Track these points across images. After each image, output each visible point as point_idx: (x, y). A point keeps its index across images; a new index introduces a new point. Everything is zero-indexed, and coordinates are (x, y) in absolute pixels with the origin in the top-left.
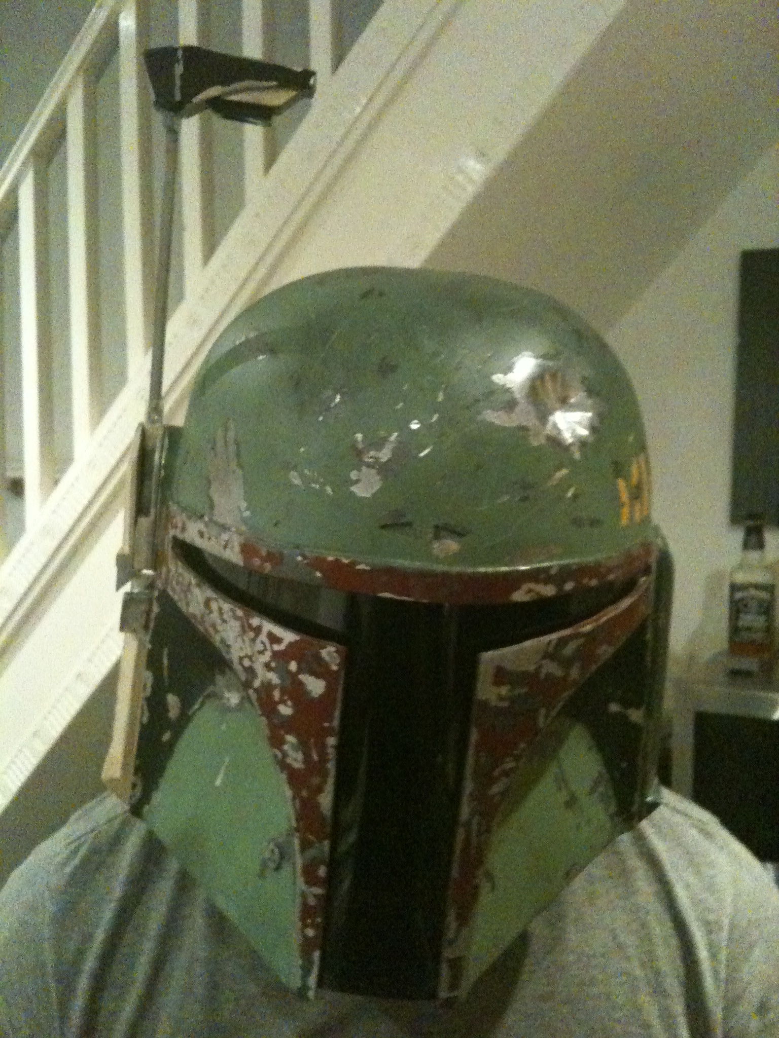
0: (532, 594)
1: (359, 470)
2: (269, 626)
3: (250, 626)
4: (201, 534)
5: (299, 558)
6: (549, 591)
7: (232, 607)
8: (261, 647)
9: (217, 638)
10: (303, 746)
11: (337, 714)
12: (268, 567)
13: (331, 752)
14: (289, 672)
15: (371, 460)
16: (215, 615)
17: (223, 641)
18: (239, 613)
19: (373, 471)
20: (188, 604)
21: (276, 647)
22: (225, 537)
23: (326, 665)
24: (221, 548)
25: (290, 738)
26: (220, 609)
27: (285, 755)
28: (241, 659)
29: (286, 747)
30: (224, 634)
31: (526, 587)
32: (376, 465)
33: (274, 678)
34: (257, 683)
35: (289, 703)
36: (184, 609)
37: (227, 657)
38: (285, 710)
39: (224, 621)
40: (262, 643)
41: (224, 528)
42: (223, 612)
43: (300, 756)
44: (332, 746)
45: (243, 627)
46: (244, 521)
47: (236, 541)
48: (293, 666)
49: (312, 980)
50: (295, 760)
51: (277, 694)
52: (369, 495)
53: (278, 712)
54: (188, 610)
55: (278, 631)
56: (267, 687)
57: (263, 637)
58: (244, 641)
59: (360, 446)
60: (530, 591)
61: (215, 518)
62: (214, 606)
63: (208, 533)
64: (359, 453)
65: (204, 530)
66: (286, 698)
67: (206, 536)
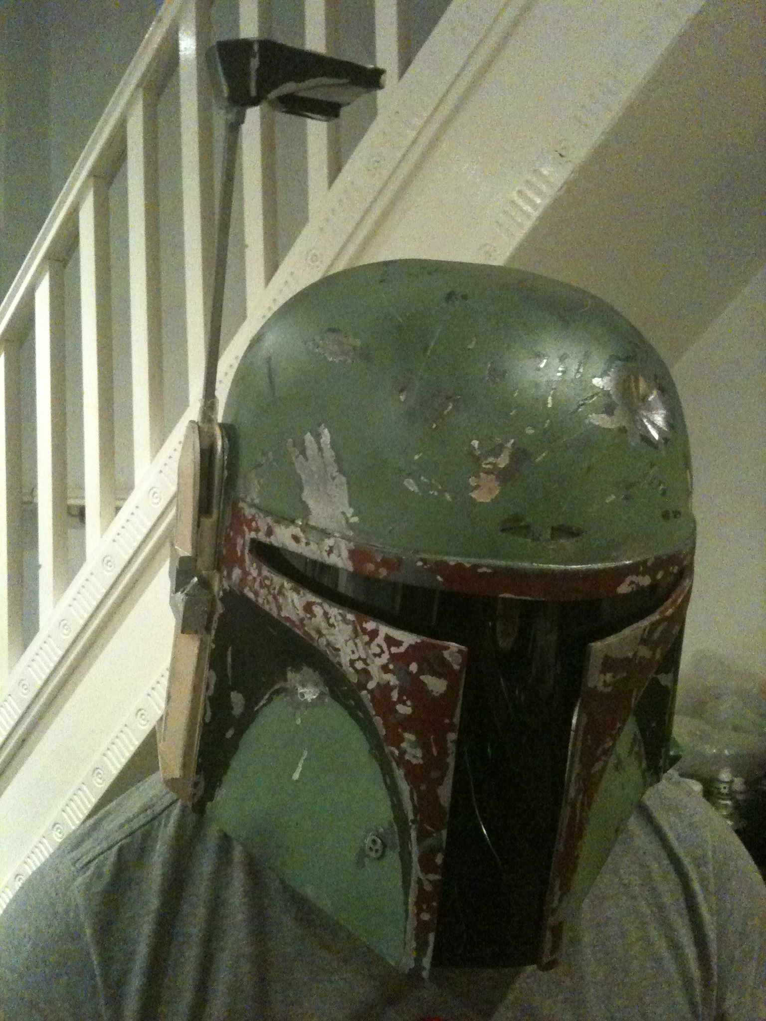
0: (634, 586)
1: (478, 476)
2: (384, 630)
3: (364, 631)
4: (296, 539)
5: (420, 564)
6: (645, 581)
7: (341, 611)
8: (378, 651)
9: (323, 641)
10: (422, 743)
11: (458, 710)
12: (383, 572)
13: (451, 748)
14: (410, 673)
15: (488, 466)
16: (319, 620)
17: (329, 644)
18: (350, 617)
19: (493, 477)
20: (280, 608)
21: (394, 650)
22: (330, 542)
23: (449, 666)
24: (325, 554)
25: (409, 736)
26: (326, 614)
27: (403, 752)
28: (352, 662)
29: (404, 745)
30: (331, 638)
31: (628, 580)
32: (494, 471)
33: (392, 679)
34: (371, 685)
35: (409, 703)
36: (274, 613)
37: (335, 661)
38: (404, 710)
39: (332, 626)
40: (379, 646)
41: (325, 533)
42: (329, 616)
43: (419, 753)
44: (452, 742)
45: (355, 631)
46: (351, 526)
47: (344, 548)
48: (414, 667)
49: (427, 962)
50: (415, 757)
51: (395, 695)
52: (488, 501)
53: (397, 711)
54: (279, 615)
55: (397, 634)
56: (385, 688)
57: (380, 640)
58: (356, 644)
59: (478, 453)
60: (632, 583)
61: (312, 523)
62: (318, 610)
63: (306, 538)
64: (477, 460)
65: (301, 535)
66: (405, 698)
67: (304, 540)
